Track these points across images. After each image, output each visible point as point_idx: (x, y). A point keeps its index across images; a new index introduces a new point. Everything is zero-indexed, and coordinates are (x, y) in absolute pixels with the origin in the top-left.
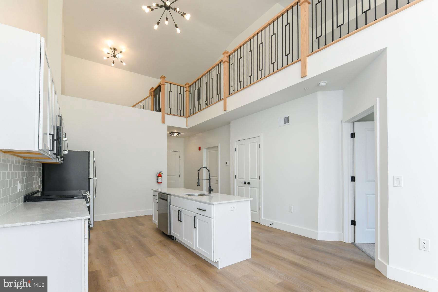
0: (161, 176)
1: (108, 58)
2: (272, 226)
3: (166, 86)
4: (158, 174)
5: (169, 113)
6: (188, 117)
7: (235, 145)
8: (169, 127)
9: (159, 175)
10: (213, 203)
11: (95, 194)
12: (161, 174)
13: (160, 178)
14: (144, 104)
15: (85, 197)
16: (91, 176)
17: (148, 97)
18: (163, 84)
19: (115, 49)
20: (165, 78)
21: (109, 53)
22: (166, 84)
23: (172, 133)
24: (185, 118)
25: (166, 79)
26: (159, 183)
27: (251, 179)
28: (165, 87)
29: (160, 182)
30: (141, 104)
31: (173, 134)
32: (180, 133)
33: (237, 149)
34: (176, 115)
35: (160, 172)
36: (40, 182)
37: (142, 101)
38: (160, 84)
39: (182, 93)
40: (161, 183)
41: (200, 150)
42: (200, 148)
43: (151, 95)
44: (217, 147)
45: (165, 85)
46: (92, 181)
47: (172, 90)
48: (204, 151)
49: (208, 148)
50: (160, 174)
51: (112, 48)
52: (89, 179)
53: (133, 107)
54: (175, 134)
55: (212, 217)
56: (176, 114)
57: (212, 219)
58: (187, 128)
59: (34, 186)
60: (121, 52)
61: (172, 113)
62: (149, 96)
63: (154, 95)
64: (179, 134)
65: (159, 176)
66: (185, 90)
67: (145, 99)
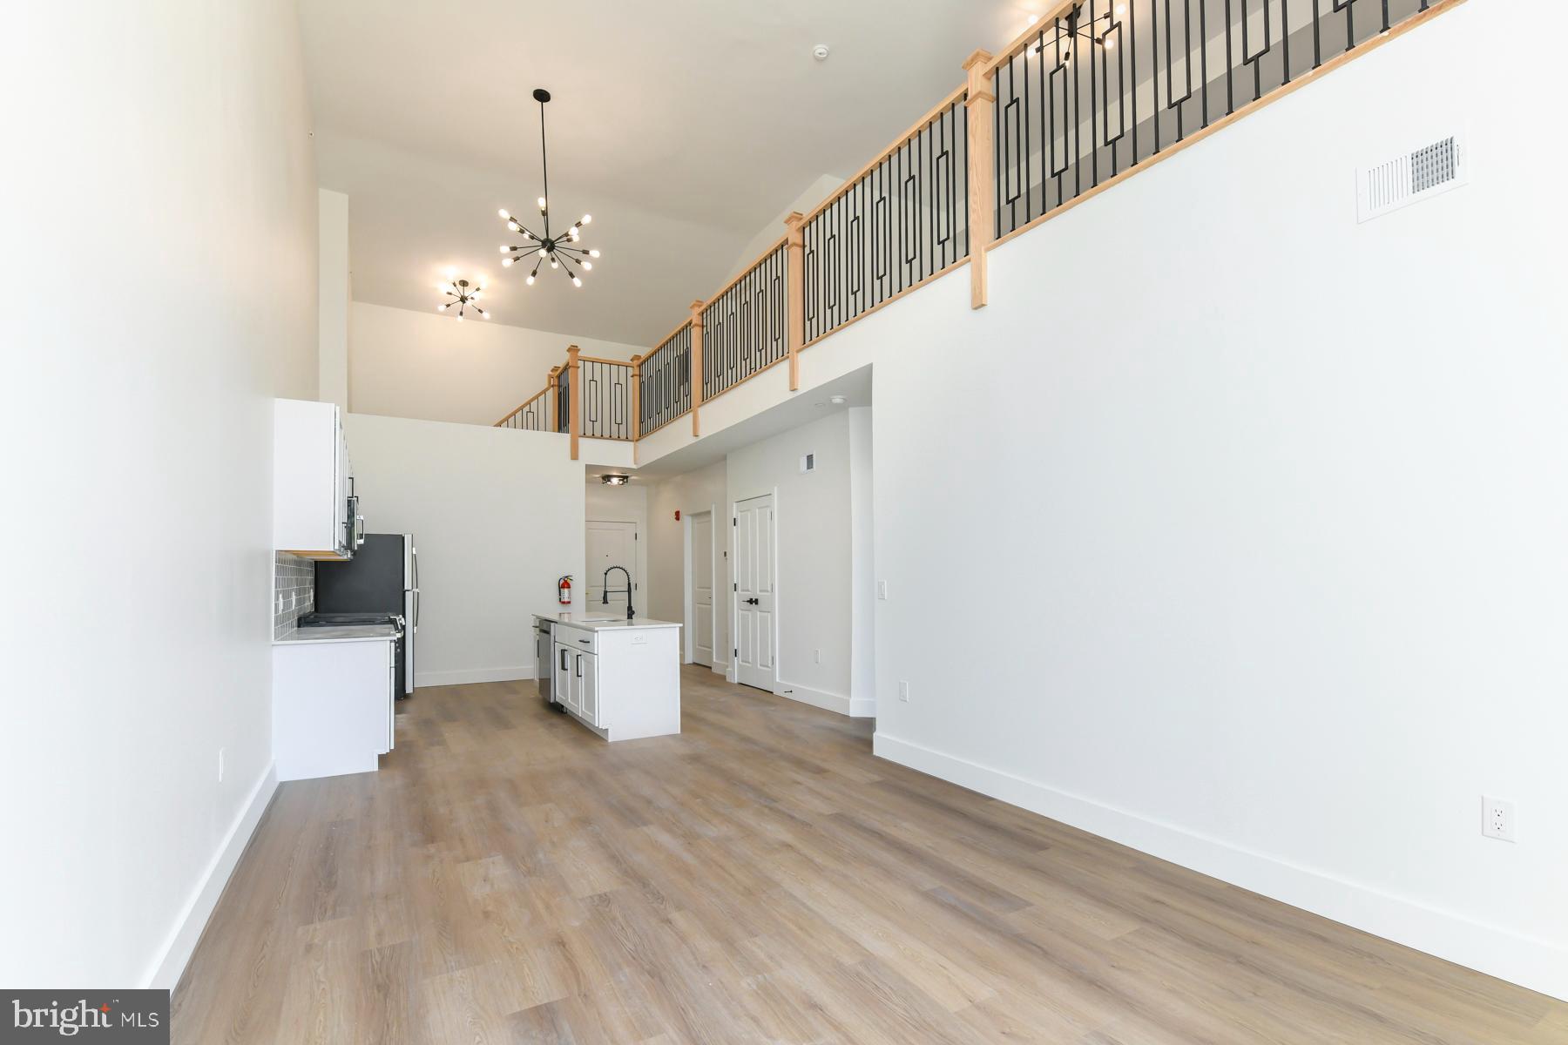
0: (569, 587)
1: (448, 306)
2: (788, 696)
3: (580, 371)
4: (562, 582)
5: (589, 433)
6: (637, 441)
7: (735, 512)
8: (590, 469)
9: (565, 584)
10: (596, 629)
11: (415, 623)
12: (569, 581)
13: (566, 590)
14: (534, 409)
15: (393, 622)
16: (408, 585)
17: (544, 392)
18: (573, 367)
19: (464, 283)
20: (579, 350)
21: (450, 294)
22: (580, 363)
23: (607, 478)
24: (632, 443)
25: (580, 354)
26: (564, 603)
27: (761, 591)
28: (577, 372)
29: (566, 600)
30: (526, 409)
31: (609, 481)
32: (627, 477)
33: (738, 522)
34: (608, 436)
35: (567, 577)
36: (312, 598)
37: (529, 403)
38: (568, 364)
39: (623, 381)
40: (569, 602)
41: (678, 518)
42: (677, 514)
43: (553, 386)
44: (709, 513)
45: (579, 367)
46: (409, 596)
47: (598, 377)
48: (686, 521)
49: (696, 516)
50: (566, 582)
51: (457, 283)
52: (404, 592)
53: (499, 425)
54: (615, 481)
55: (596, 652)
56: (606, 434)
57: (596, 656)
58: (634, 467)
59: (306, 604)
60: (478, 289)
61: (598, 434)
62: (547, 389)
63: (559, 386)
64: (624, 478)
65: (563, 587)
66: (630, 373)
67: (537, 397)
